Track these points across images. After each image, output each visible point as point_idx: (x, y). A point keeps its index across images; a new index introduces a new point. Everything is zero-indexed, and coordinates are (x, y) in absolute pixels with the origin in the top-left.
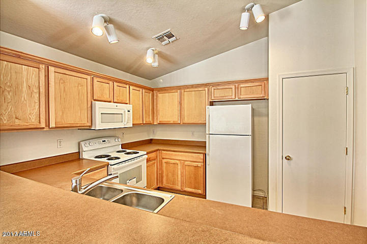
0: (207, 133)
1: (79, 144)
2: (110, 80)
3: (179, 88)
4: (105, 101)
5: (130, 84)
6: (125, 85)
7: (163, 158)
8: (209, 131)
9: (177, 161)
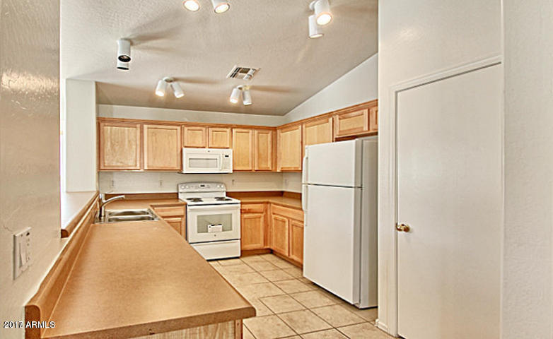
0: (303, 182)
1: (178, 185)
2: (203, 126)
3: (301, 122)
4: (198, 147)
5: (232, 127)
6: (225, 129)
7: (274, 214)
8: (307, 180)
9: (285, 219)
